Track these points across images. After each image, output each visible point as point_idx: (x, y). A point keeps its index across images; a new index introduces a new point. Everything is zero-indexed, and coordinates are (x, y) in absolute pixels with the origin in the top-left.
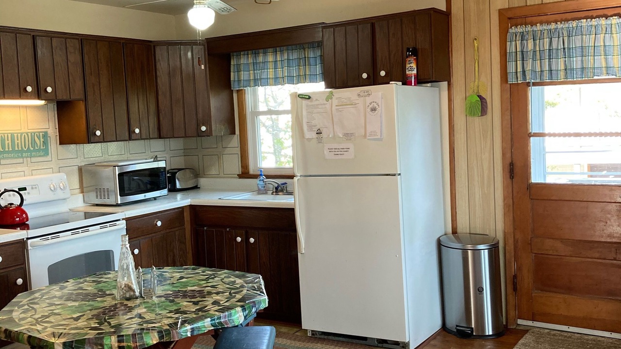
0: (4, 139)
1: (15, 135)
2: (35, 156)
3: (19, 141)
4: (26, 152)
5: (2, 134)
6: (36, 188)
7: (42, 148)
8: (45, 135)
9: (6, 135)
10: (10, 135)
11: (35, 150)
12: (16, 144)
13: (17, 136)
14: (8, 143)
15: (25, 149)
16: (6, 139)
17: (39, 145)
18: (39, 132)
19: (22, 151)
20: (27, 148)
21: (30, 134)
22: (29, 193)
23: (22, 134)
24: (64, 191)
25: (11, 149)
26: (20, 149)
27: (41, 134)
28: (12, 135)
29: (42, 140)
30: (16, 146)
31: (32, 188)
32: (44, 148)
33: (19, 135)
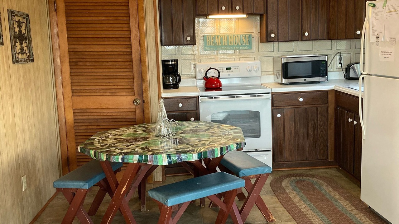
0: (222, 39)
1: (230, 36)
2: (241, 50)
3: (232, 40)
4: (235, 46)
5: (221, 35)
6: (237, 68)
7: (247, 44)
8: (250, 36)
9: (223, 36)
10: (226, 36)
11: (242, 46)
12: (230, 41)
13: (231, 37)
14: (225, 41)
15: (236, 45)
16: (224, 38)
17: (245, 42)
18: (246, 35)
19: (233, 46)
20: (237, 44)
21: (239, 36)
22: (232, 71)
23: (234, 36)
24: (257, 72)
25: (226, 45)
26: (232, 44)
27: (247, 36)
28: (227, 36)
29: (247, 39)
30: (230, 43)
31: (235, 69)
32: (249, 44)
33: (232, 36)
